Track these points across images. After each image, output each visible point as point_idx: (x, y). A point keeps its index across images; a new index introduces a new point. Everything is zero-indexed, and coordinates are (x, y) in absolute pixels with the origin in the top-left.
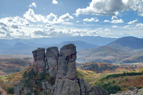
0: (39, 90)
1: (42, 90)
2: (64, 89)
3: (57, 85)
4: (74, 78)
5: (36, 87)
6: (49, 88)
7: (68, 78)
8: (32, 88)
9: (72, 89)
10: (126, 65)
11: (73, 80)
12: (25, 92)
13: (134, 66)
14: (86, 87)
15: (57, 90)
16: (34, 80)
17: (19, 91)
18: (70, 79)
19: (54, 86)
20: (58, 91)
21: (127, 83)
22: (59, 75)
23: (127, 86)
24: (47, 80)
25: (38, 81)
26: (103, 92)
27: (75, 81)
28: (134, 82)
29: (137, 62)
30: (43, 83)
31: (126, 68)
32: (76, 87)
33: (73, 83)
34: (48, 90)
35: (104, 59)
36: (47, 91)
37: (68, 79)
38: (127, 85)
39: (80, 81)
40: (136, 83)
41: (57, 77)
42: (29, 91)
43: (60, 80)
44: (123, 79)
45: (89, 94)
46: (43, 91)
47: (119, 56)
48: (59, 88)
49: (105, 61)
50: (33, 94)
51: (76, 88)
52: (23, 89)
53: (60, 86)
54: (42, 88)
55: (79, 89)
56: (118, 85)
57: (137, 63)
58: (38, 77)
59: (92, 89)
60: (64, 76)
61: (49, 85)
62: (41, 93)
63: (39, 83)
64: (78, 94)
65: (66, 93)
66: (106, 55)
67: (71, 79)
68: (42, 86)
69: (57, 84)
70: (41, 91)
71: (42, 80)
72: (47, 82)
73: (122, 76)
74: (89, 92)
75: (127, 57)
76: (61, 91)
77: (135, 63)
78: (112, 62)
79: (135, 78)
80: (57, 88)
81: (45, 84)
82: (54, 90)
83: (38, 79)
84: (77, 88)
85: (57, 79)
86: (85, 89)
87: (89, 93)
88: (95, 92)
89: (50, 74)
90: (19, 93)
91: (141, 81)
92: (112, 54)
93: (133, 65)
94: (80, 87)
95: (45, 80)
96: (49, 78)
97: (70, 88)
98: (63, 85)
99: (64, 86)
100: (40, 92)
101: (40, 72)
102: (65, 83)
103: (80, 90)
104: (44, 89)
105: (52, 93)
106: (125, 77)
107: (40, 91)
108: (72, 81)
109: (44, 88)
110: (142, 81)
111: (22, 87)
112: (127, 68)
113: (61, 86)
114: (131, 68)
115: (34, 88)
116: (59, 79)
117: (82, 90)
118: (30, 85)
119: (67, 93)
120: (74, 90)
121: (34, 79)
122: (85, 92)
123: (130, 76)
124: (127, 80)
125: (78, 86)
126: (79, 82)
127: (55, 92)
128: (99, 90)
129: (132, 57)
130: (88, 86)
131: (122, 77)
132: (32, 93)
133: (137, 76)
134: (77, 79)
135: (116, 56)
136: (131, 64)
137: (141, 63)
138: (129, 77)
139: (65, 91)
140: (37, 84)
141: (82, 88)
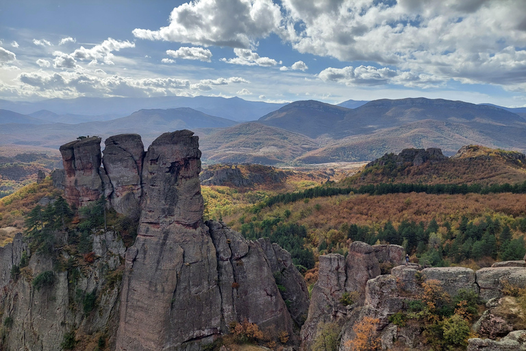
0: (81, 262)
1: (92, 259)
2: (166, 254)
3: (143, 244)
4: (197, 223)
5: (73, 251)
6: (114, 251)
7: (178, 222)
8: (58, 258)
9: (193, 254)
10: (308, 170)
11: (196, 229)
12: (34, 272)
13: (328, 172)
14: (232, 245)
15: (145, 258)
16: (67, 230)
17: (11, 267)
18: (184, 225)
19: (133, 248)
20: (147, 261)
21: (321, 217)
22: (150, 214)
23: (322, 224)
24: (108, 230)
25: (80, 234)
26: (275, 252)
27: (199, 229)
28: (336, 213)
29: (333, 161)
30: (97, 239)
31: (309, 175)
32: (205, 246)
33: (194, 236)
34: (112, 259)
35: (254, 154)
36: (111, 262)
37: (179, 226)
38: (322, 222)
39: (215, 228)
40: (342, 215)
41: (142, 219)
42: (49, 266)
43: (152, 229)
44: (309, 206)
45: (242, 264)
46: (96, 264)
47: (289, 146)
48: (150, 253)
49: (257, 159)
50: (62, 274)
51: (204, 251)
52: (24, 263)
53: (154, 246)
54: (93, 255)
55: (215, 251)
56: (299, 221)
57: (334, 164)
58: (80, 220)
59: (249, 247)
60: (166, 217)
61: (115, 244)
62: (91, 268)
63: (83, 238)
64: (211, 266)
65: (174, 267)
66: (259, 144)
67: (189, 226)
68: (92, 247)
69: (145, 240)
70: (88, 265)
71: (93, 230)
72: (109, 235)
73: (305, 199)
74: (243, 257)
75: (309, 149)
76: (158, 262)
77: (328, 164)
78: (276, 162)
79: (338, 203)
80: (145, 252)
81: (103, 242)
82: (134, 260)
83: (78, 229)
84: (208, 250)
85: (142, 227)
86: (229, 250)
87: (243, 260)
88: (259, 256)
89: (119, 211)
90: (9, 275)
91: (351, 209)
92: (272, 143)
93: (326, 169)
94: (215, 245)
95: (103, 230)
96: (115, 221)
97: (186, 250)
98: (164, 244)
99: (168, 247)
100: (86, 268)
101: (85, 205)
102: (171, 236)
103: (218, 254)
104: (98, 258)
105: (128, 268)
106: (314, 201)
107: (85, 263)
108: (191, 230)
109: (99, 255)
110: (354, 210)
111: (20, 255)
112: (311, 176)
113: (159, 247)
114: (321, 175)
115: (66, 257)
116: (150, 226)
117: (222, 255)
118: (50, 249)
119: (178, 266)
120: (198, 257)
121: (64, 227)
122: (231, 258)
123: (325, 199)
124: (318, 208)
125: (211, 244)
126: (211, 233)
127: (137, 265)
128: (266, 250)
129: (321, 150)
130: (238, 242)
131: (307, 202)
132: (60, 272)
133: (341, 197)
134: (206, 223)
135: (283, 147)
136: (320, 166)
137: (343, 163)
138: (322, 201)
139: (171, 260)
140: (75, 242)
141: (221, 249)
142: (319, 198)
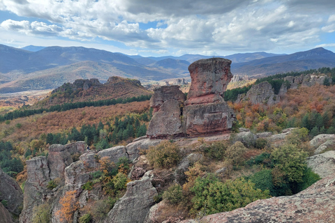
10: (5, 98)
13: (23, 98)
21: (23, 132)
23: (25, 138)
28: (35, 128)
29: (26, 90)
31: (7, 102)
38: (24, 136)
40: (40, 128)
44: (11, 126)
56: (4, 139)
57: (26, 92)
73: (6, 121)
75: (3, 82)
77: (22, 93)
79: (35, 120)
91: (46, 123)
93: (20, 96)
106: (14, 122)
110: (48, 124)
112: (8, 103)
114: (17, 101)
123: (24, 118)
124: (20, 126)
129: (13, 82)
131: (8, 123)
133: (37, 116)
136: (15, 94)
137: (34, 91)
138: (22, 121)
142: (19, 119)
